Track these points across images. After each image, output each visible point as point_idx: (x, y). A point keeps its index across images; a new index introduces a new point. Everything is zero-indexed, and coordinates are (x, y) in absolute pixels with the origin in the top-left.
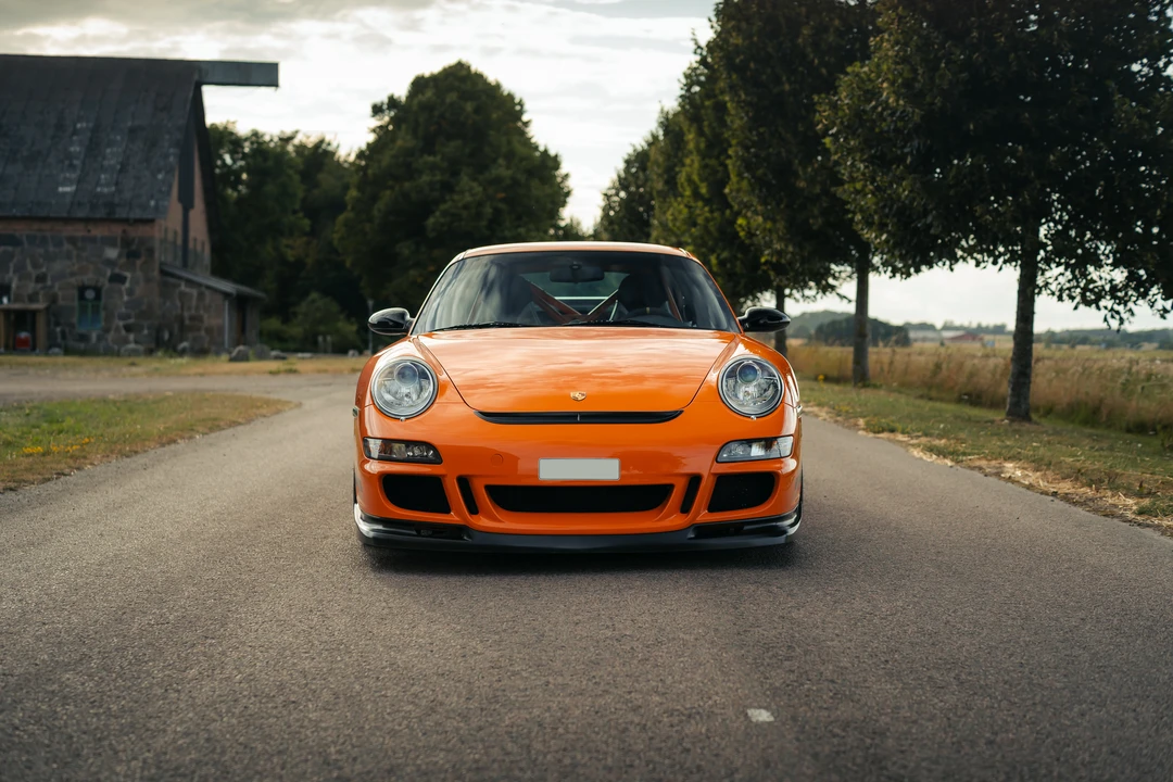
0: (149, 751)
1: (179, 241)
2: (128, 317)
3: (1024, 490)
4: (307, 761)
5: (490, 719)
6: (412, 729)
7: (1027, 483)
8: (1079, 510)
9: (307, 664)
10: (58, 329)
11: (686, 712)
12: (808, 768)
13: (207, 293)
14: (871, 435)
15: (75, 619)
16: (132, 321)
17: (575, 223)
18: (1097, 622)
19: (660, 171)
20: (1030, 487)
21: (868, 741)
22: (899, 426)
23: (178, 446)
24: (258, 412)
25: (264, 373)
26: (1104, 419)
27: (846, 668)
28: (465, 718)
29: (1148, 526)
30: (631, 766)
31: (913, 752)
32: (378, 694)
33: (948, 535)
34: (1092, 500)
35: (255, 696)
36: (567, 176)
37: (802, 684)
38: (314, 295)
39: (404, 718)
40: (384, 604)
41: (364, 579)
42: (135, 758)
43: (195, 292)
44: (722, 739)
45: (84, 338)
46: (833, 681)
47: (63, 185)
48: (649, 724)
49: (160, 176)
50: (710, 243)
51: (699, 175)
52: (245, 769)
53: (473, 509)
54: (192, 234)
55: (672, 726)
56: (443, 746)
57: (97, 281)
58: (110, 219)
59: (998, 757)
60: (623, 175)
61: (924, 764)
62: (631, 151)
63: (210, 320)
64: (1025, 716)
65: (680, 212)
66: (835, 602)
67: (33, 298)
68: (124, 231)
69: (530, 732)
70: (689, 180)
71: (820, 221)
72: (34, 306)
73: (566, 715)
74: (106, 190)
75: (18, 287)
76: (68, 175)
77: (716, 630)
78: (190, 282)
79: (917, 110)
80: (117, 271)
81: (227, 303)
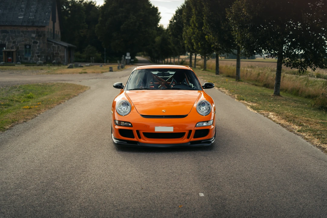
0: (78, 203)
1: (52, 32)
2: (38, 53)
3: (272, 122)
4: (110, 205)
5: (146, 195)
6: (130, 197)
7: (274, 120)
8: (284, 129)
9: (106, 179)
10: (19, 56)
11: (186, 194)
12: (210, 208)
13: (60, 46)
14: (238, 101)
15: (53, 166)
16: (39, 54)
17: (162, 26)
18: (279, 167)
19: (185, 17)
20: (274, 121)
21: (223, 201)
22: (245, 98)
23: (62, 105)
24: (80, 91)
25: (78, 73)
26: (300, 93)
27: (221, 182)
28: (141, 194)
29: (299, 135)
30: (175, 207)
31: (231, 204)
32: (122, 188)
33: (251, 139)
34: (288, 126)
35: (97, 188)
36: (160, 13)
37: (211, 186)
38: (89, 46)
39: (128, 194)
40: (120, 161)
41: (115, 153)
42: (75, 205)
43: (57, 46)
44: (193, 201)
45: (26, 59)
46: (218, 185)
47: (20, 16)
48: (179, 197)
49: (47, 14)
50: (199, 39)
51: (196, 21)
52: (98, 207)
53: (140, 138)
54: (56, 30)
55: (183, 197)
56: (137, 202)
57: (30, 43)
58: (33, 26)
59: (248, 205)
60: (175, 15)
61: (233, 207)
62: (177, 9)
63: (61, 54)
64: (256, 194)
65: (190, 31)
66: (221, 162)
67: (12, 48)
68: (37, 29)
69: (154, 199)
70: (193, 22)
71: (227, 37)
72: (13, 50)
73: (162, 194)
74: (32, 18)
75: (8, 45)
76: (21, 13)
77: (194, 170)
78: (55, 43)
79: (252, 16)
80: (35, 40)
81: (66, 49)
